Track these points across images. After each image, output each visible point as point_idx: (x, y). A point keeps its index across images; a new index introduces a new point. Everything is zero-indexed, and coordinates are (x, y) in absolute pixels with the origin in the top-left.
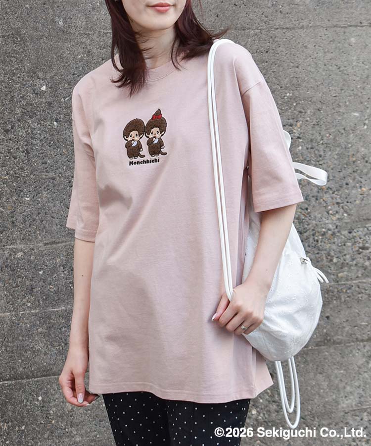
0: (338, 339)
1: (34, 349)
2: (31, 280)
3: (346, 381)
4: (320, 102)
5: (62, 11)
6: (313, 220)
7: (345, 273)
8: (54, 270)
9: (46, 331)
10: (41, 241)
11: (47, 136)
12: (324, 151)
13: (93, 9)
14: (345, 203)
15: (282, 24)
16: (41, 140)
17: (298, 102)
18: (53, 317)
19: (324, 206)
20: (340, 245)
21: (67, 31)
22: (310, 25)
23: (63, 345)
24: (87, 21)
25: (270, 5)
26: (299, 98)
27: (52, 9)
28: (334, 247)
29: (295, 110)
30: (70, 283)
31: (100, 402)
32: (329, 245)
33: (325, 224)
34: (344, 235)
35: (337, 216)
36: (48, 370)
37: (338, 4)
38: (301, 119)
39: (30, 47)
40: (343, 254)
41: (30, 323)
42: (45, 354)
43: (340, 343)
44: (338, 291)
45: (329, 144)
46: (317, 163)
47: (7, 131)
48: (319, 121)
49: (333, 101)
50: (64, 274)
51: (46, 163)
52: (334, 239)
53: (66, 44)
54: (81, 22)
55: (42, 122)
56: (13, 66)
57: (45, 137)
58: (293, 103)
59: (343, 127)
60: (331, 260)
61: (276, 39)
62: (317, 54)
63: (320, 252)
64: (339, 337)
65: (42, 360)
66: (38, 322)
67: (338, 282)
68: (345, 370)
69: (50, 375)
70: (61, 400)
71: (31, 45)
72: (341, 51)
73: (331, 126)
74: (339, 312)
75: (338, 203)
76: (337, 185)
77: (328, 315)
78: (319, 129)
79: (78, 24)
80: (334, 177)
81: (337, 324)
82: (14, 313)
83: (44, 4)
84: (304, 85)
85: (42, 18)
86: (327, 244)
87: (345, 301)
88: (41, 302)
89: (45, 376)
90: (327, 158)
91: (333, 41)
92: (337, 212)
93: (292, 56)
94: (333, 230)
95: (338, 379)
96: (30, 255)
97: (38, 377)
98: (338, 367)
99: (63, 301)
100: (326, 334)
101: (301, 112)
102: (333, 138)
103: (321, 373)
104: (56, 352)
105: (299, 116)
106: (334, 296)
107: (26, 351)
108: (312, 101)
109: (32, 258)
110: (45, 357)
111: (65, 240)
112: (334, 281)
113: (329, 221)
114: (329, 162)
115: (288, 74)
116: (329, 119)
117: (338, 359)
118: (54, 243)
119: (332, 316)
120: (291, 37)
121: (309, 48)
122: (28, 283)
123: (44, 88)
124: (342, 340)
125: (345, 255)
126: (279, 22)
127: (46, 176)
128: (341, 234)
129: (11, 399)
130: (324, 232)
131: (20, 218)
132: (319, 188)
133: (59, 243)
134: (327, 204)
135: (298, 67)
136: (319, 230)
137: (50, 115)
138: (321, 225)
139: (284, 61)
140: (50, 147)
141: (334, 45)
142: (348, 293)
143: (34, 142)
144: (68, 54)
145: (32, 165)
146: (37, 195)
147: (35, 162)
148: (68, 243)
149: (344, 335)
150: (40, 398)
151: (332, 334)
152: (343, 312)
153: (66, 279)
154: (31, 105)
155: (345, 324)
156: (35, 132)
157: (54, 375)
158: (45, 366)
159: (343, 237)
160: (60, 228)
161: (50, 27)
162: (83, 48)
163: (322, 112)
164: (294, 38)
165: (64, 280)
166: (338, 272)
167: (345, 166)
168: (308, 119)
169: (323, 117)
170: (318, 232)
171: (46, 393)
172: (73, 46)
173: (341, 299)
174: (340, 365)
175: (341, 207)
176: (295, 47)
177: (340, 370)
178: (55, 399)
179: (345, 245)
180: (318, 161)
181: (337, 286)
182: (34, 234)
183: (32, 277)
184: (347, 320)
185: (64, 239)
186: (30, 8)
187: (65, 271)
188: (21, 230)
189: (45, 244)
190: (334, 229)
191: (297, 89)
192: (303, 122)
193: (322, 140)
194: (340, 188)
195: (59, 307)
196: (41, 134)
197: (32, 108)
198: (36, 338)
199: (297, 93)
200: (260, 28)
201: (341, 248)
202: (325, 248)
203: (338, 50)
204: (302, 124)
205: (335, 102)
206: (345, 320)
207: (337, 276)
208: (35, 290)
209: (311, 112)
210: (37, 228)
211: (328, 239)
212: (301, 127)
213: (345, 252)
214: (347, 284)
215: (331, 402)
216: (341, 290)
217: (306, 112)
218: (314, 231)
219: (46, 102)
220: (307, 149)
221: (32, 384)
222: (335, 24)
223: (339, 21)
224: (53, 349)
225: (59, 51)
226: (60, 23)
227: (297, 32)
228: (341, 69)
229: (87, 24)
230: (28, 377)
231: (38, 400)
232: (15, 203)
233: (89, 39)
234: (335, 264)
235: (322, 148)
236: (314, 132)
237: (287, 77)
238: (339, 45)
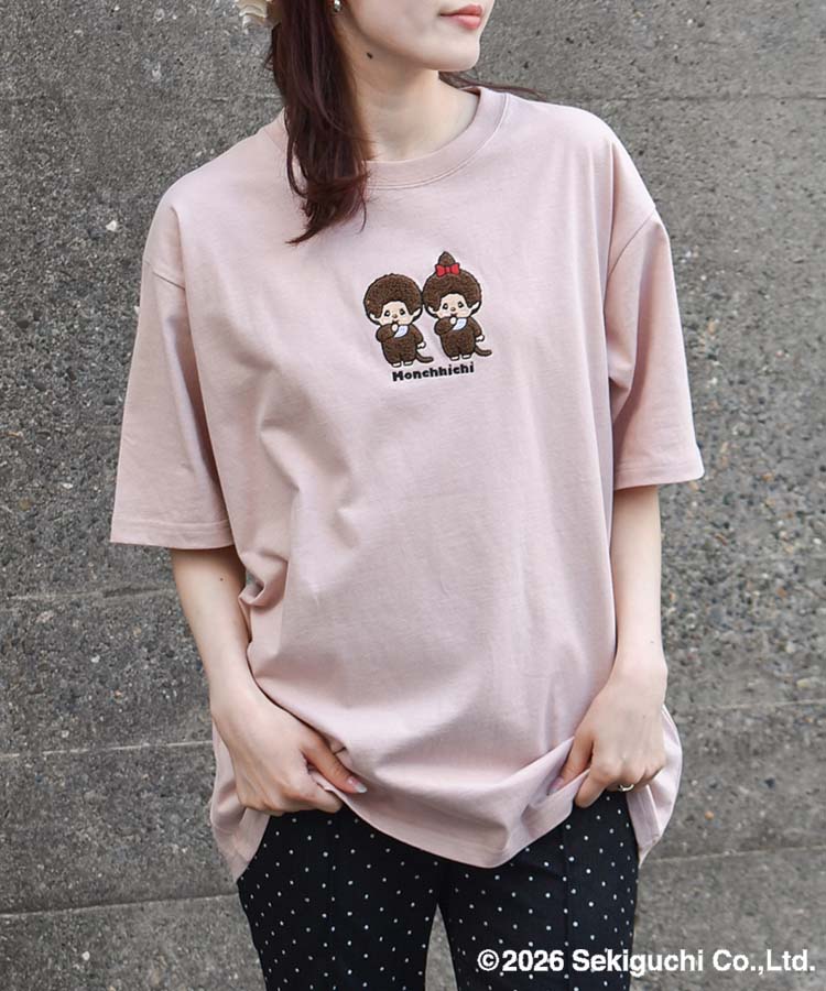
0: (794, 834)
1: (74, 840)
2: (72, 677)
3: (810, 934)
4: (765, 273)
5: (159, 47)
6: (740, 552)
7: (814, 679)
8: (126, 654)
9: (105, 798)
10: (99, 585)
11: (118, 338)
12: (772, 390)
13: (234, 42)
14: (819, 514)
15: (678, 88)
16: (103, 349)
17: (711, 273)
18: (121, 765)
19: (767, 520)
20: (803, 611)
21: (170, 92)
22: (745, 92)
23: (143, 831)
24: (218, 72)
25: (650, 43)
26: (713, 264)
27: (137, 40)
28: (789, 616)
29: (704, 291)
30: (164, 685)
31: (228, 967)
32: (778, 612)
33: (769, 561)
34: (813, 590)
35: (798, 544)
36: (107, 891)
37: (812, 45)
38: (718, 313)
39: (83, 129)
40: (810, 634)
41: (68, 778)
42: (101, 852)
43: (795, 845)
44: (796, 721)
45: (782, 373)
46: (754, 417)
47: (24, 325)
48: (759, 320)
49: (795, 273)
50: (150, 665)
51: (113, 403)
52: (789, 599)
53: (168, 124)
54: (203, 72)
55: (107, 306)
56: (41, 172)
57: (111, 342)
58: (700, 274)
59: (817, 335)
60: (781, 648)
61: (663, 124)
62: (760, 159)
63: (755, 627)
64: (797, 830)
65: (93, 866)
66: (86, 777)
67: (795, 699)
68: (808, 908)
69: (109, 902)
70: (137, 961)
71: (86, 125)
72: (817, 154)
73: (789, 331)
74: (798, 769)
75: (800, 514)
76: (799, 471)
77: (770, 776)
78: (758, 337)
79: (196, 78)
80: (793, 451)
81: (791, 799)
82: (29, 754)
83: (119, 28)
84: (726, 233)
85: (113, 60)
86: (773, 609)
87: (812, 744)
88: (94, 730)
89: (99, 904)
90: (777, 406)
91: (798, 131)
92: (798, 535)
93: (699, 163)
94: (787, 577)
95: (792, 929)
96: (71, 619)
97: (81, 907)
98: (793, 901)
99: (146, 728)
100: (766, 821)
101: (717, 297)
102: (793, 358)
103: (750, 914)
104: (127, 847)
105: (713, 306)
106: (786, 732)
107: (55, 844)
108: (746, 271)
109: (74, 625)
110: (99, 859)
111: (153, 584)
112: (786, 696)
113: (779, 556)
114: (783, 417)
115: (689, 206)
116: (784, 314)
117: (791, 882)
118: (128, 590)
119: (779, 779)
120: (700, 119)
121: (740, 146)
122: (64, 683)
123: (113, 226)
124: (803, 836)
125: (815, 636)
126: (672, 82)
127: (113, 432)
128: (806, 587)
129: (17, 956)
130: (767, 582)
131: (50, 530)
132: (758, 476)
133: (138, 590)
134: (774, 514)
135: (713, 190)
136: (755, 576)
137: (126, 289)
138: (759, 563)
139: (680, 176)
140: (123, 364)
141: (800, 141)
142: (820, 727)
143: (86, 351)
144: (172, 147)
145: (80, 407)
146: (90, 477)
147: (88, 398)
148: (159, 593)
149: (808, 825)
150: (86, 956)
151: (781, 822)
152: (805, 772)
153: (155, 676)
154: (81, 266)
155: (810, 800)
156: (88, 328)
157: (121, 902)
158: (99, 880)
159: (811, 594)
160: (143, 557)
161: (132, 82)
162: (208, 134)
163: (767, 297)
164: (705, 122)
165: (149, 678)
166: (796, 675)
167: (821, 427)
168: (735, 313)
169: (771, 309)
170: (752, 580)
171: (100, 945)
172: (184, 128)
173: (802, 740)
174: (797, 895)
175: (807, 523)
176: (708, 142)
177: (798, 908)
178: (121, 957)
179: (814, 613)
180: (756, 414)
181: (793, 709)
182: (81, 569)
183: (74, 669)
184: (817, 791)
185: (151, 583)
186: (86, 36)
187: (153, 657)
188: (51, 558)
189: (107, 594)
190: (790, 575)
191: (709, 243)
192: (722, 320)
193: (767, 363)
194: (806, 478)
195: (136, 743)
196: (103, 334)
197: (84, 272)
198: (81, 815)
199: (709, 252)
200: (625, 96)
201: (805, 619)
202: (767, 618)
203: (808, 154)
204: (720, 325)
205: (799, 275)
206: (810, 791)
207: (795, 685)
208: (80, 701)
209: (741, 297)
210: (88, 554)
211: (777, 598)
212: (717, 331)
213: (815, 630)
214: (818, 705)
215: (773, 983)
216: (804, 718)
217: (729, 298)
218: (743, 579)
219: (117, 259)
220: (731, 383)
221: (68, 923)
222: (804, 90)
223: (812, 85)
224: (118, 840)
225: (151, 139)
226: (155, 74)
227: (713, 108)
228: (815, 198)
229: (219, 78)
230: (59, 905)
231: (80, 960)
232: (38, 495)
233: (223, 112)
234: (791, 657)
235: (765, 383)
236: (748, 344)
237: (687, 213)
238: (812, 140)
